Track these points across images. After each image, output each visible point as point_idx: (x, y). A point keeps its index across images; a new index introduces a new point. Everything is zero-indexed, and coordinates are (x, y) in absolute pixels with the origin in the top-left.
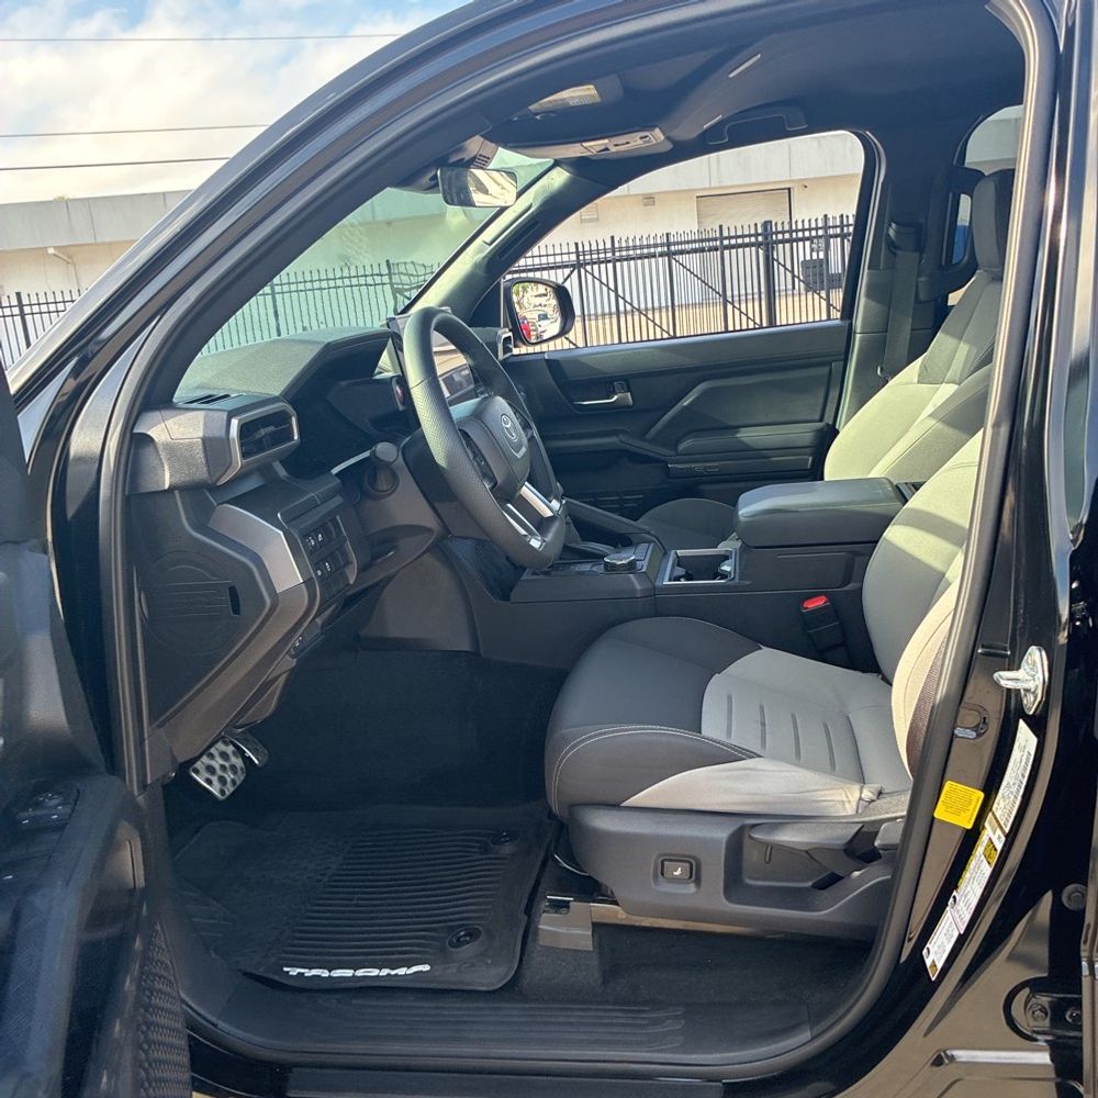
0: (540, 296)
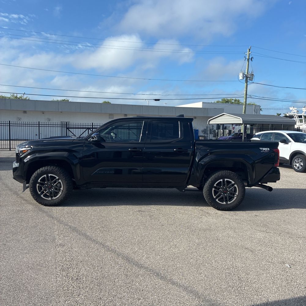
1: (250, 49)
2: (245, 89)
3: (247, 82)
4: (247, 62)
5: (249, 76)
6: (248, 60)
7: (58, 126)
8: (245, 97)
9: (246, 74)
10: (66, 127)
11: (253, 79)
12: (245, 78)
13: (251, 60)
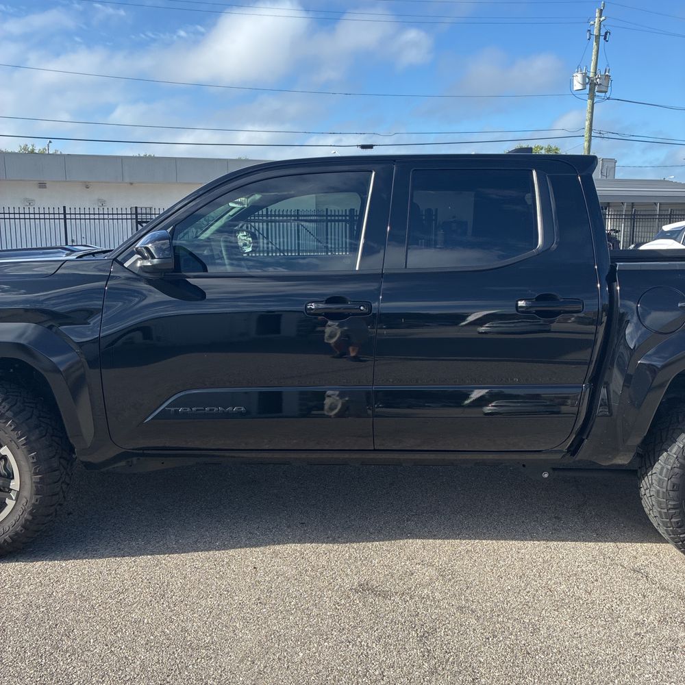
0: (244, 236)
1: (601, 10)
2: (588, 116)
3: (592, 96)
4: (595, 44)
5: (598, 80)
6: (598, 37)
7: (124, 216)
8: (587, 135)
9: (591, 75)
10: (137, 218)
11: (609, 88)
12: (588, 86)
13: (605, 39)
